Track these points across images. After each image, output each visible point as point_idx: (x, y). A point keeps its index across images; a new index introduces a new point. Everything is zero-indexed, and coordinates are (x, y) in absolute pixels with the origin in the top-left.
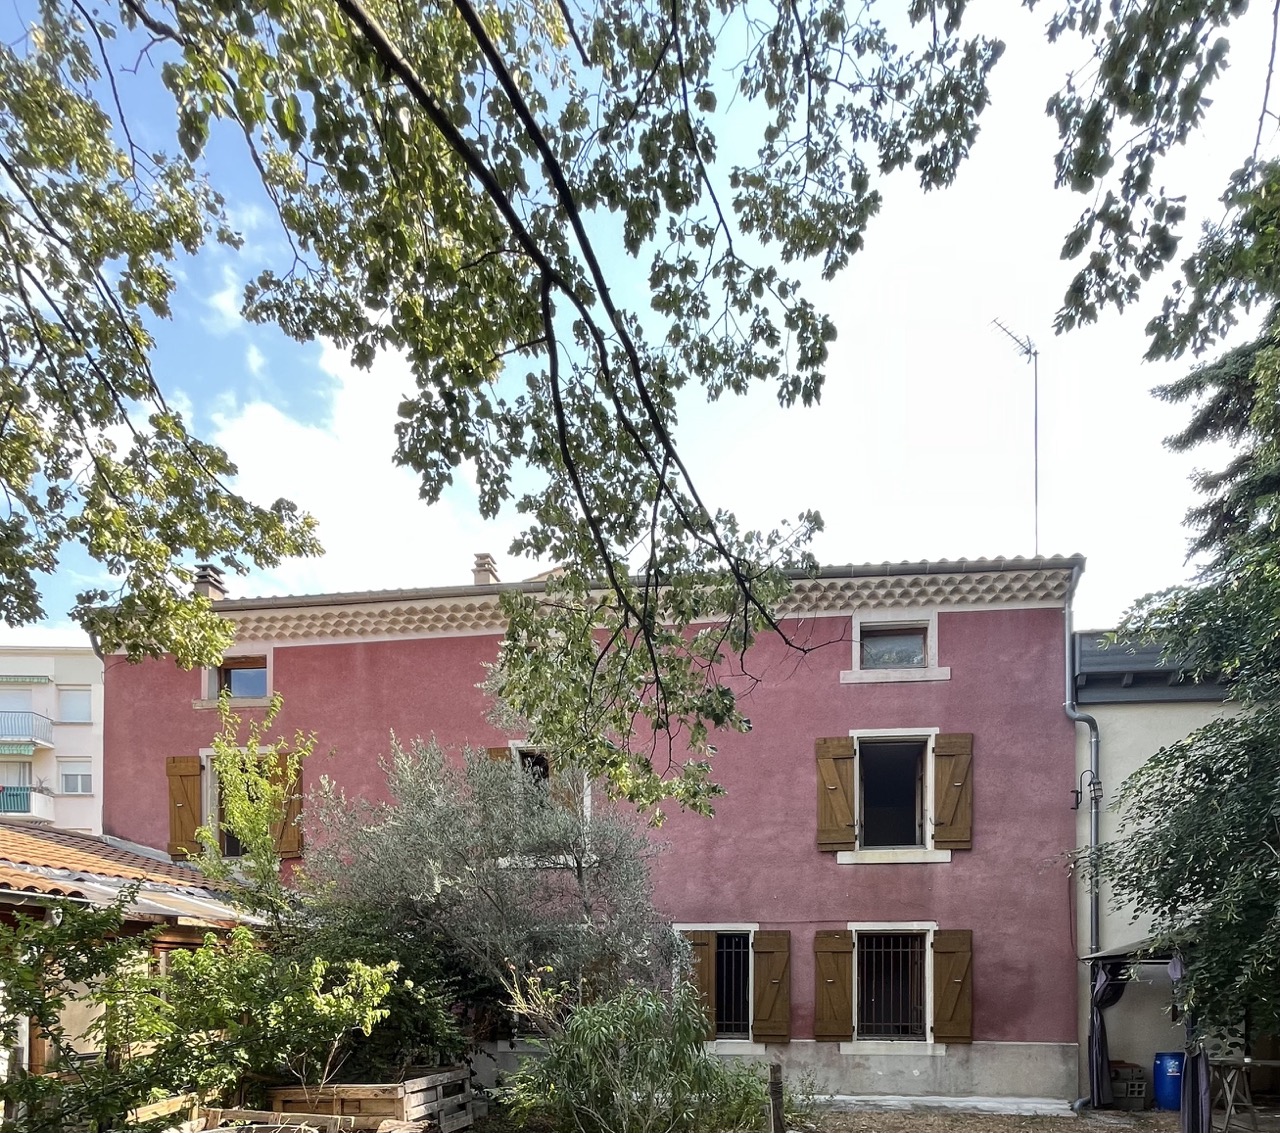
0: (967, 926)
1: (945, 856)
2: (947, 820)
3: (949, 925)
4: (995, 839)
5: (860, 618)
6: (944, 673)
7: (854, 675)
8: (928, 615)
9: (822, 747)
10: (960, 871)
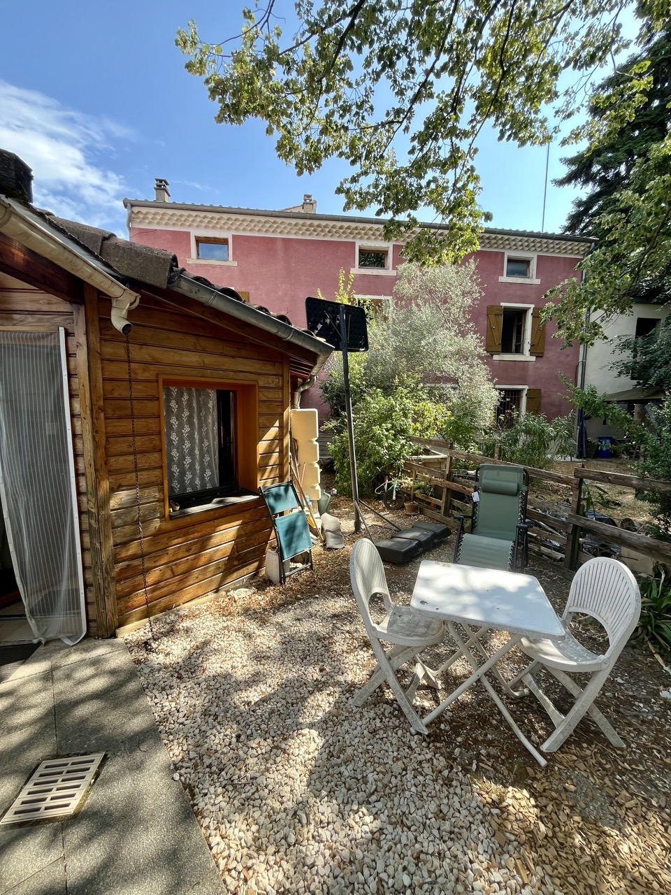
0: (538, 387)
1: (533, 359)
2: (536, 343)
3: (532, 387)
4: (550, 353)
5: (508, 254)
6: (538, 282)
7: (504, 279)
8: (533, 256)
9: (490, 309)
10: (538, 365)
